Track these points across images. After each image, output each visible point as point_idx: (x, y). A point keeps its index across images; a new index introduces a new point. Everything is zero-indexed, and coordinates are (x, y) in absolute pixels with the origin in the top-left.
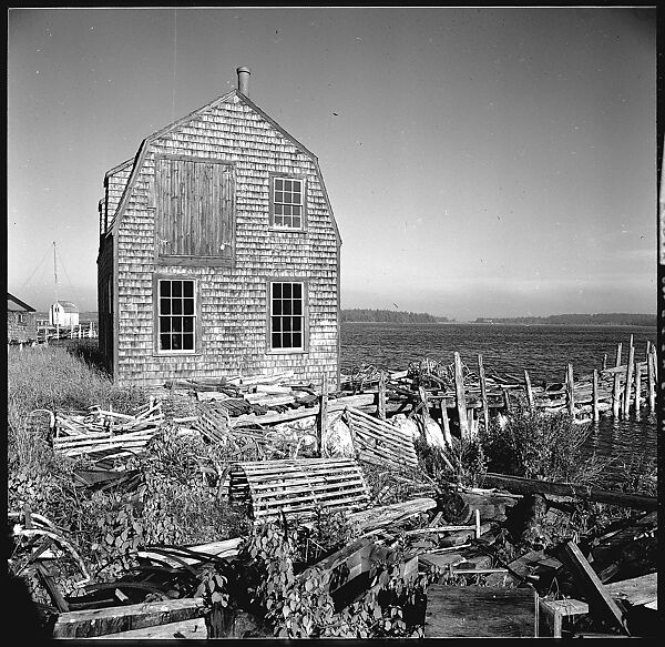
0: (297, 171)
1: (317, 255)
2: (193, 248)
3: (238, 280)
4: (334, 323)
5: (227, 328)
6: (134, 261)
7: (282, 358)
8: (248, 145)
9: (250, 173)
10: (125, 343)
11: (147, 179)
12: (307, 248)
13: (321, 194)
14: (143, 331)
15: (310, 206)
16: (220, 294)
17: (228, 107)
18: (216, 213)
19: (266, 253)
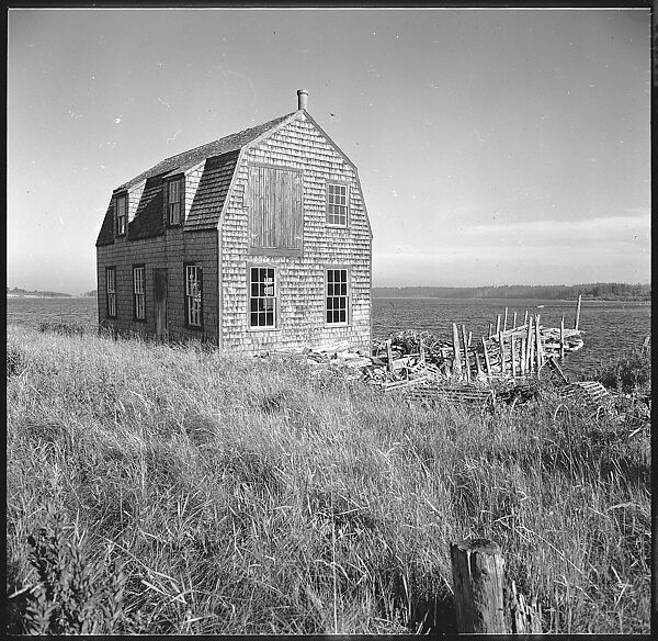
0: (343, 178)
1: (356, 247)
2: (274, 241)
3: (305, 268)
4: (368, 302)
5: (297, 307)
6: (233, 252)
7: (334, 331)
8: (312, 156)
9: (313, 180)
10: (226, 321)
11: (242, 182)
12: (351, 241)
13: (359, 197)
14: (240, 311)
15: (352, 207)
16: (293, 280)
17: (298, 124)
18: (290, 213)
19: (324, 245)
